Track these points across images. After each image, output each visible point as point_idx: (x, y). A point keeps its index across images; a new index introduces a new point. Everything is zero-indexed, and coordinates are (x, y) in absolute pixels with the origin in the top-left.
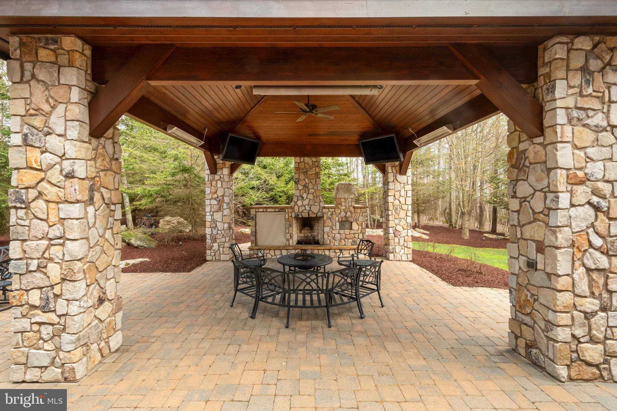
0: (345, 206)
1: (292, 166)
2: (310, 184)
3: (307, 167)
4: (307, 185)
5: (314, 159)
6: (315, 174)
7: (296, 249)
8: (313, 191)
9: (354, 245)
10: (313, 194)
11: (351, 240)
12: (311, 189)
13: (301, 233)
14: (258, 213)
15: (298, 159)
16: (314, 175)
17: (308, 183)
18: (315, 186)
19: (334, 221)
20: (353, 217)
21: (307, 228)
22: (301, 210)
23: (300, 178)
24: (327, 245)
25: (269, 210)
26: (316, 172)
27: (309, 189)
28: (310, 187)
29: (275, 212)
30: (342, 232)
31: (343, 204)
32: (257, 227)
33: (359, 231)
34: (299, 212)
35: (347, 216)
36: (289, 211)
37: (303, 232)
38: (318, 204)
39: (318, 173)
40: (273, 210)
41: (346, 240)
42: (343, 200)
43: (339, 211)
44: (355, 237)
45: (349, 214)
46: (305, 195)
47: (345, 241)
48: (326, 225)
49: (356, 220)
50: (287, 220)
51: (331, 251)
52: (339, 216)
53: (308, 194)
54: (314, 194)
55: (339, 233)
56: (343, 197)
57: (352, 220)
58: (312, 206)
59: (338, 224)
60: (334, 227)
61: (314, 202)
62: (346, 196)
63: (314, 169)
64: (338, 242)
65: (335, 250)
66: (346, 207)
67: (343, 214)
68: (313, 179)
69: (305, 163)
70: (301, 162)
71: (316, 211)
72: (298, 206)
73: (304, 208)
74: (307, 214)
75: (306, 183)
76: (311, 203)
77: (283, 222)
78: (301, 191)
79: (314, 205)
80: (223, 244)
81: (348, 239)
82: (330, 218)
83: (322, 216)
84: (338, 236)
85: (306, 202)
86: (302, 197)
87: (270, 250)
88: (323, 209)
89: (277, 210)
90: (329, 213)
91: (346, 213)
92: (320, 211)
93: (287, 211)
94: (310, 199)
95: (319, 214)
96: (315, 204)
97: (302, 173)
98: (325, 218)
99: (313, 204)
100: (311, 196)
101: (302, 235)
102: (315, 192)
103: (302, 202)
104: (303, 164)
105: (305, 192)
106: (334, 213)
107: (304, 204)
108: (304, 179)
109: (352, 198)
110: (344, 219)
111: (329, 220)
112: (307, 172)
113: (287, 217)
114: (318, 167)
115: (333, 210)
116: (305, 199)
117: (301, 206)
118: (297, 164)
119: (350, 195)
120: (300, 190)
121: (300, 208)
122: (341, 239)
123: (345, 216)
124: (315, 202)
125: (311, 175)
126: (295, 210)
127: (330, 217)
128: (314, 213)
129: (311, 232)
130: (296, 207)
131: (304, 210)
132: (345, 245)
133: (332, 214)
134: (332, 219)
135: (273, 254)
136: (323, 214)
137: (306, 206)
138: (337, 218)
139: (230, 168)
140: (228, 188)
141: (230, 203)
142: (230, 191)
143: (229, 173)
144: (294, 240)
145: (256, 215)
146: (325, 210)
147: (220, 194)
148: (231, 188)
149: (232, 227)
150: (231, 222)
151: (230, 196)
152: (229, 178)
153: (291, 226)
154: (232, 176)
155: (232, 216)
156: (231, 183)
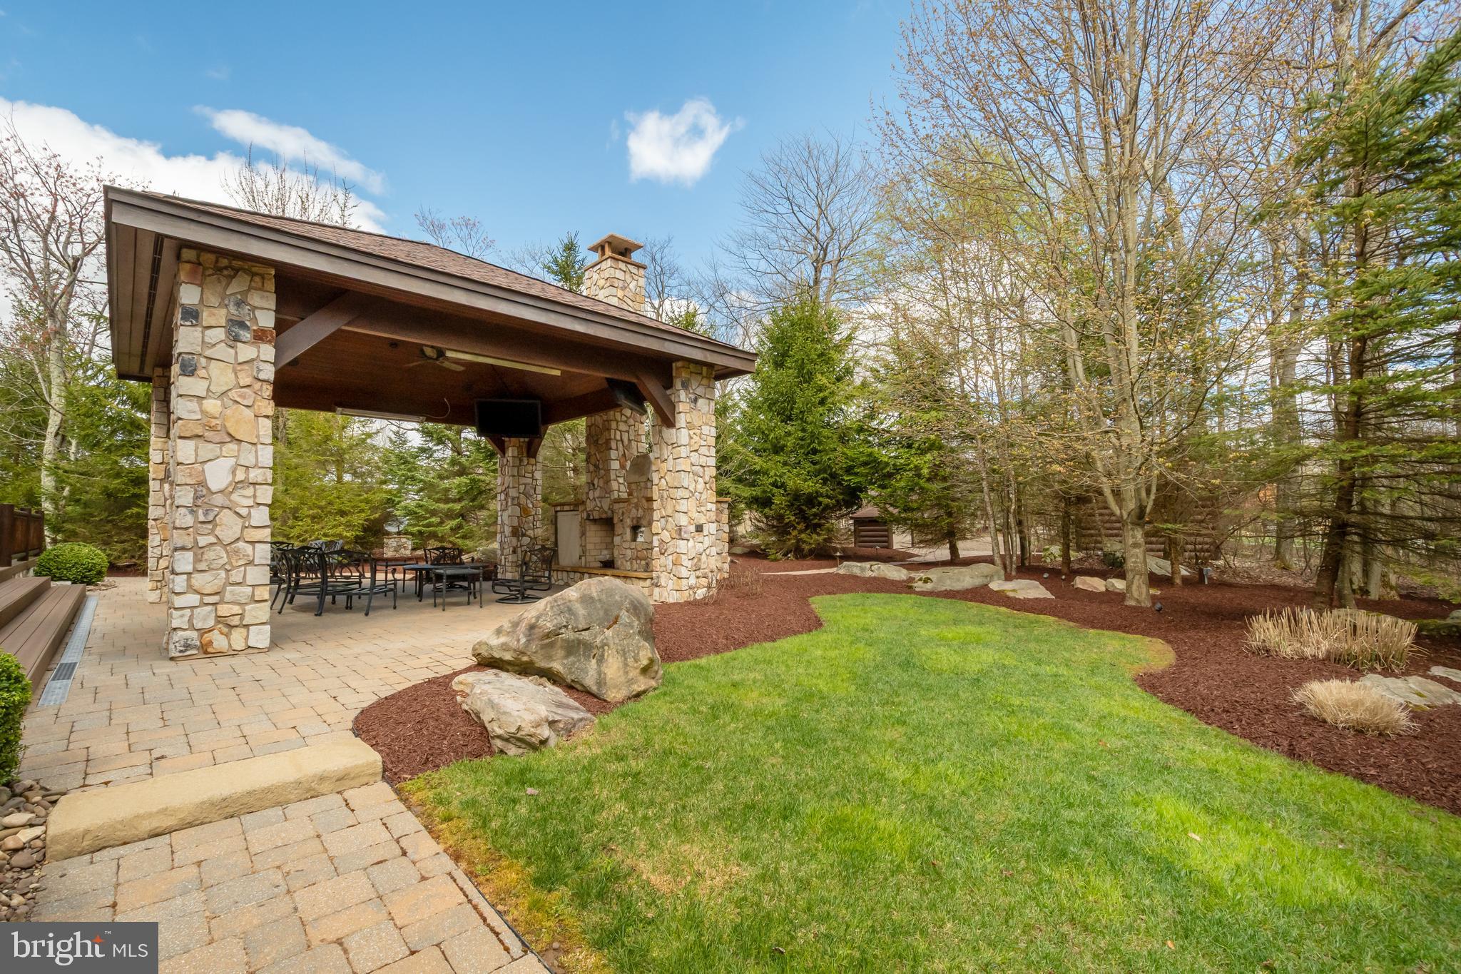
0: (637, 497)
2: (600, 461)
3: (597, 431)
6: (605, 442)
8: (603, 472)
10: (603, 477)
12: (602, 469)
14: (558, 513)
16: (604, 445)
18: (605, 464)
19: (625, 525)
20: (646, 517)
22: (592, 506)
23: (591, 451)
24: (618, 568)
25: (565, 508)
26: (606, 438)
27: (600, 469)
28: (600, 466)
29: (571, 510)
30: (633, 545)
31: (635, 494)
32: (558, 535)
34: (591, 510)
35: (639, 515)
36: (582, 510)
38: (609, 495)
40: (568, 507)
41: (638, 561)
42: (634, 487)
46: (596, 481)
47: (637, 564)
48: (617, 532)
50: (580, 524)
52: (630, 516)
53: (599, 478)
54: (605, 477)
55: (630, 548)
56: (633, 481)
57: (645, 522)
58: (602, 499)
59: (629, 532)
60: (625, 537)
61: (604, 491)
62: (637, 478)
63: (604, 433)
64: (629, 563)
66: (638, 500)
68: (603, 451)
69: (597, 425)
70: (592, 425)
71: (606, 507)
72: (590, 499)
73: (595, 503)
74: (598, 512)
75: (597, 459)
76: (602, 493)
77: (577, 527)
78: (592, 474)
79: (605, 497)
81: (641, 560)
82: (621, 520)
83: (613, 515)
84: (629, 554)
85: (597, 493)
86: (593, 485)
87: (561, 571)
88: (614, 504)
89: (572, 507)
90: (621, 510)
92: (611, 506)
93: (579, 510)
94: (601, 487)
95: (610, 513)
96: (606, 495)
97: (593, 443)
98: (616, 519)
99: (603, 495)
100: (601, 482)
102: (605, 474)
103: (594, 492)
105: (596, 475)
106: (625, 510)
107: (595, 496)
108: (595, 453)
110: (635, 521)
111: (620, 524)
112: (597, 439)
113: (580, 518)
114: (608, 429)
115: (624, 505)
116: (596, 487)
117: (592, 500)
119: (641, 476)
121: (591, 502)
122: (632, 559)
124: (606, 492)
125: (601, 445)
126: (587, 506)
127: (622, 518)
128: (605, 511)
130: (588, 502)
131: (596, 506)
132: (637, 570)
133: (623, 512)
134: (623, 522)
136: (614, 511)
137: (597, 499)
138: (628, 520)
139: (524, 446)
140: (513, 476)
141: (518, 498)
142: (523, 480)
143: (520, 453)
144: (589, 559)
145: (556, 518)
146: (616, 506)
147: (506, 485)
148: (527, 475)
149: (528, 533)
150: (526, 527)
151: (522, 488)
152: (521, 461)
153: (583, 534)
154: (534, 457)
155: (531, 518)
156: (530, 468)
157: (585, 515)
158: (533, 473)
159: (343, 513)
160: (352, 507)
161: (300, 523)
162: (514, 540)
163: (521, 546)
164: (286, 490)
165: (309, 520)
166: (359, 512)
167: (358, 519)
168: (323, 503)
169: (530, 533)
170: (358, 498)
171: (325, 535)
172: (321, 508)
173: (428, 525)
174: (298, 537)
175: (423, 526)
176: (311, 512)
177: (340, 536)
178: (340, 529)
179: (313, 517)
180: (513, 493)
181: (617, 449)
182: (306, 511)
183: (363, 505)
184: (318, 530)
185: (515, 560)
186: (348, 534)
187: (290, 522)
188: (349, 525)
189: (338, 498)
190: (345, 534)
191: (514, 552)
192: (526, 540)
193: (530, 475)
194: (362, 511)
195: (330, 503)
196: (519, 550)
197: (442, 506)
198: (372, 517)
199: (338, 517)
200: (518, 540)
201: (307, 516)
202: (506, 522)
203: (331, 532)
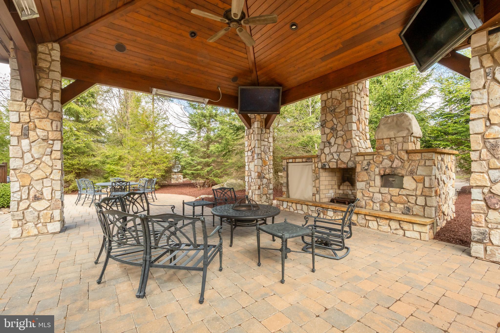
0: (391, 150)
1: (319, 106)
2: (339, 125)
3: (335, 103)
4: (335, 126)
5: (344, 90)
6: (345, 110)
7: (316, 206)
8: (342, 133)
9: (407, 214)
10: (342, 137)
11: (402, 206)
12: (340, 131)
13: (339, 189)
14: (289, 164)
15: (325, 96)
16: (344, 112)
17: (336, 123)
18: (344, 127)
19: (372, 174)
20: (407, 167)
21: (347, 183)
22: (328, 159)
23: (327, 119)
24: (362, 207)
25: (297, 160)
26: (346, 107)
27: (338, 131)
28: (338, 129)
29: (303, 162)
30: (385, 190)
31: (388, 148)
32: (289, 179)
33: (419, 193)
34: (326, 162)
35: (394, 166)
36: (316, 161)
37: (341, 187)
38: (349, 150)
39: (348, 108)
40: (300, 160)
41: (392, 204)
42: (386, 142)
43: (381, 159)
44: (409, 202)
45: (397, 163)
46: (332, 141)
47: (390, 206)
48: (360, 180)
49: (412, 173)
50: (314, 171)
51: (360, 216)
52: (381, 166)
53: (337, 138)
54: (344, 137)
55: (380, 192)
56: (385, 137)
57: (403, 172)
58: (341, 154)
59: (378, 179)
60: (372, 183)
61: (344, 147)
62: (392, 134)
63: (344, 103)
64: (378, 205)
65: (365, 215)
66: (392, 152)
67: (387, 163)
68: (342, 117)
69: (333, 99)
70: (328, 99)
71: (345, 160)
72: (325, 154)
73: (331, 156)
74: (335, 164)
75: (335, 124)
76: (340, 149)
77: (311, 173)
78: (328, 136)
79: (344, 152)
80: (254, 191)
81: (396, 203)
82: (366, 170)
83: (353, 166)
84: (378, 197)
85: (334, 149)
86: (330, 143)
87: (292, 203)
88: (356, 157)
89: (304, 160)
90: (365, 162)
91: (393, 162)
92: (352, 159)
93: (313, 162)
94: (339, 145)
95: (351, 165)
96: (346, 150)
97: (329, 112)
98: (358, 169)
99: (342, 150)
100: (339, 141)
101: (341, 192)
102: (345, 134)
103: (330, 149)
104: (330, 101)
105: (333, 136)
106: (372, 162)
107: (332, 152)
108: (332, 120)
109: (403, 137)
110: (388, 171)
111: (365, 173)
112: (335, 109)
113: (314, 168)
114: (349, 99)
115: (371, 157)
116: (332, 144)
117: (328, 154)
118: (324, 102)
119: (398, 132)
120: (327, 134)
121: (327, 156)
122: (383, 201)
123: (391, 167)
124: (346, 148)
125: (340, 112)
126: (322, 159)
127: (366, 168)
128: (344, 163)
129: (352, 188)
130: (323, 156)
131: (332, 159)
132: (390, 211)
133: (369, 164)
134: (369, 171)
135: (295, 208)
136: (355, 163)
137: (334, 154)
138: (377, 170)
139: (264, 121)
140: (258, 140)
141: (261, 154)
142: (263, 143)
143: (262, 126)
144: (322, 196)
145: (287, 166)
146: (359, 159)
147: (253, 146)
148: (266, 140)
149: (266, 176)
150: (265, 172)
151: (263, 147)
152: (262, 130)
153: (317, 178)
154: (269, 129)
155: (267, 167)
156: (266, 135)
157: (320, 165)
158: (268, 138)
159: (155, 164)
160: (160, 161)
161: (136, 169)
162: (259, 180)
163: (263, 184)
164: (129, 152)
165: (139, 167)
166: (163, 163)
167: (162, 167)
168: (146, 159)
169: (267, 176)
170: (162, 156)
171: (148, 175)
172: (145, 161)
173: (197, 170)
174: (135, 175)
175: (194, 170)
176: (140, 163)
177: (154, 175)
178: (154, 171)
179: (142, 166)
180: (257, 151)
181: (355, 115)
182: (138, 163)
183: (165, 160)
184: (144, 172)
185: (259, 193)
186: (158, 174)
187: (131, 168)
188: (159, 169)
189: (153, 156)
190: (157, 174)
191: (259, 188)
192: (265, 181)
193: (267, 140)
194: (164, 162)
195: (150, 159)
196: (261, 187)
197: (202, 160)
198: (169, 166)
199: (153, 166)
200: (261, 181)
201: (139, 165)
202: (253, 169)
203: (150, 173)
